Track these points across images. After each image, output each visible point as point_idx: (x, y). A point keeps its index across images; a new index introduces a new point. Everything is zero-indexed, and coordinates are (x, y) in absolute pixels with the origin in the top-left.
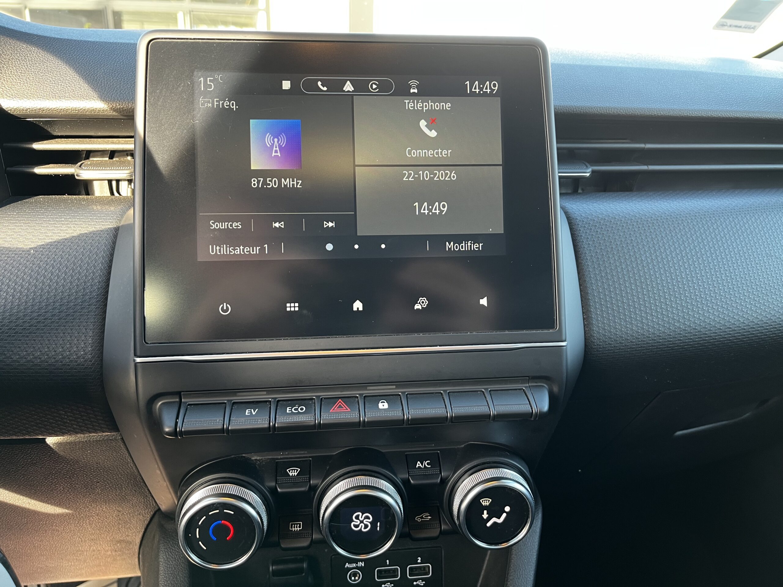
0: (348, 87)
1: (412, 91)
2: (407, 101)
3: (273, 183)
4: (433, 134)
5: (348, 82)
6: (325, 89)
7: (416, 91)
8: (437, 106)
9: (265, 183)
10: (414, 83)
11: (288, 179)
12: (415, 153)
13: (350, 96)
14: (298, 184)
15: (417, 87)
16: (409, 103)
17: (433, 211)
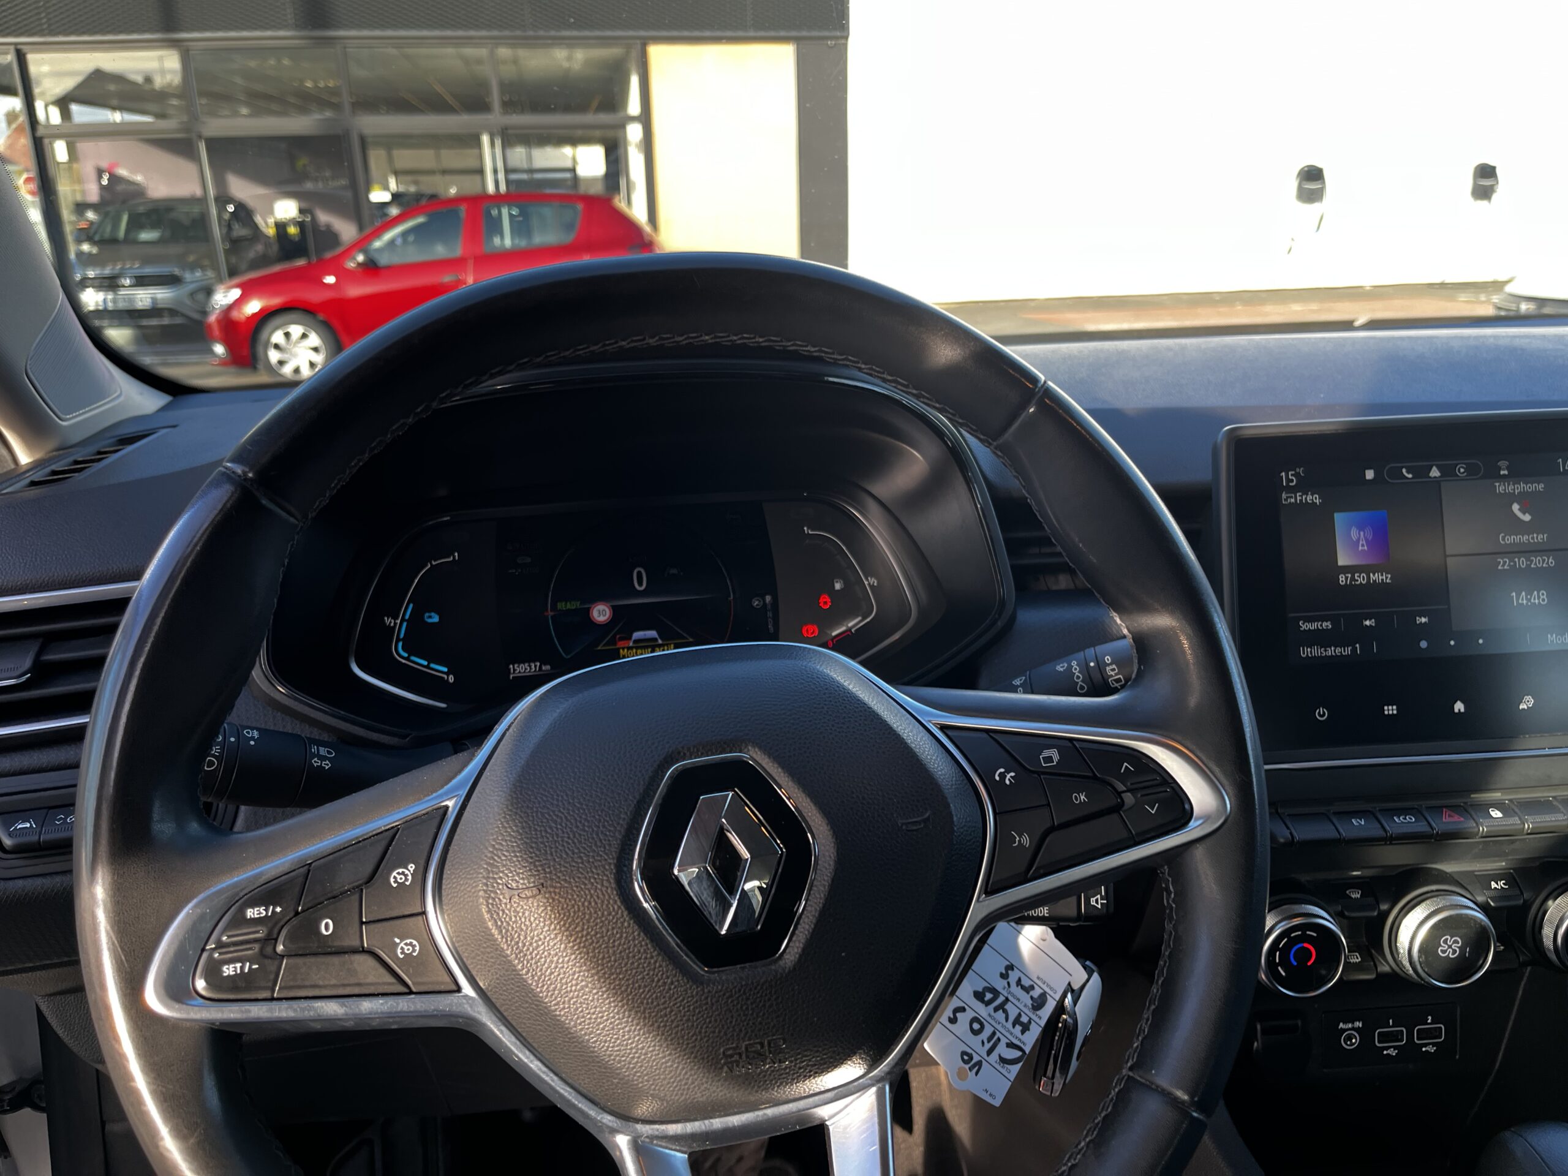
0: (1435, 473)
1: (1502, 472)
2: (1497, 484)
3: (1361, 579)
4: (1527, 518)
5: (1434, 468)
6: (1410, 476)
7: (1506, 472)
8: (1530, 487)
9: (1353, 579)
10: (1503, 464)
11: (1376, 575)
12: (1510, 539)
13: (1437, 482)
14: (1386, 578)
15: (1508, 468)
16: (1499, 486)
17: (1532, 601)
